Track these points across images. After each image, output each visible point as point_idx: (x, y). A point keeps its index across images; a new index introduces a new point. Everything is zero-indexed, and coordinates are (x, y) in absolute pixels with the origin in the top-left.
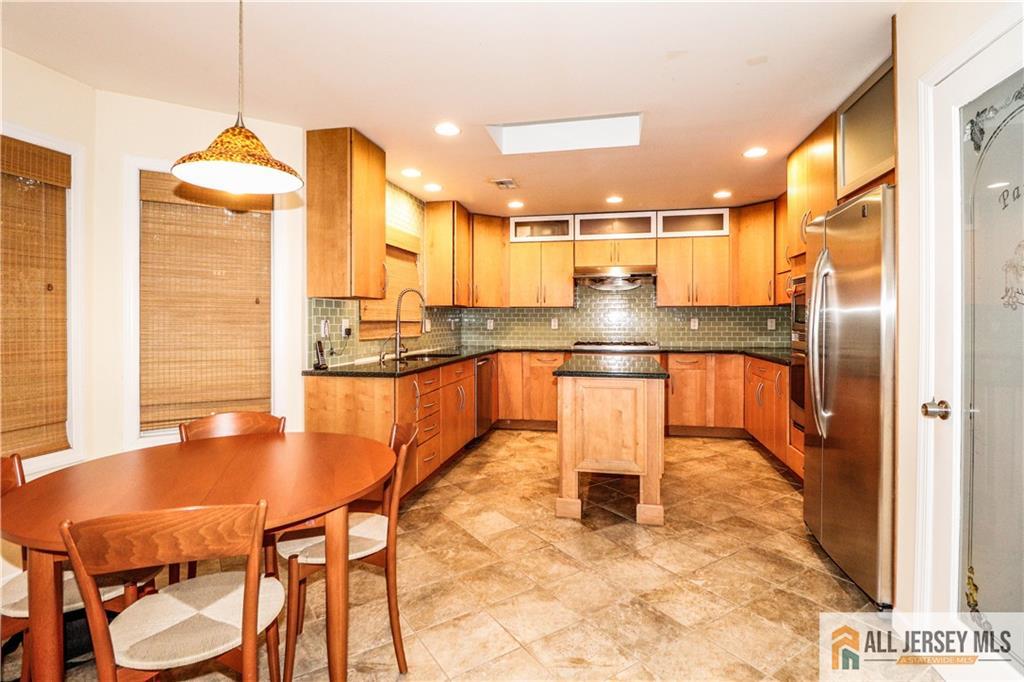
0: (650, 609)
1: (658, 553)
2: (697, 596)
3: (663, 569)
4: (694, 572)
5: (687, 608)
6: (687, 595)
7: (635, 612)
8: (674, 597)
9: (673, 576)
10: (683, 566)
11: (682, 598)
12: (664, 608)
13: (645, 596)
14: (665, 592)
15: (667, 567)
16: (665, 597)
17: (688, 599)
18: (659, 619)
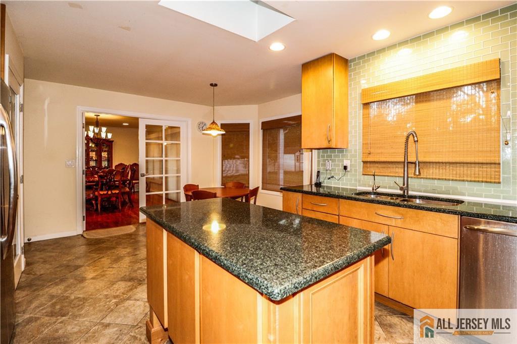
0: (136, 281)
1: (142, 309)
2: (115, 294)
3: (135, 300)
4: (117, 306)
5: (120, 288)
6: (120, 293)
7: (141, 277)
8: (126, 289)
9: (129, 299)
10: (124, 306)
11: (122, 290)
12: (129, 284)
13: (140, 284)
14: (131, 290)
15: (133, 301)
16: (131, 287)
17: (119, 292)
18: (131, 279)
